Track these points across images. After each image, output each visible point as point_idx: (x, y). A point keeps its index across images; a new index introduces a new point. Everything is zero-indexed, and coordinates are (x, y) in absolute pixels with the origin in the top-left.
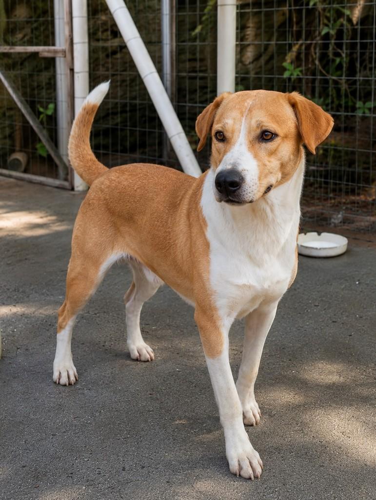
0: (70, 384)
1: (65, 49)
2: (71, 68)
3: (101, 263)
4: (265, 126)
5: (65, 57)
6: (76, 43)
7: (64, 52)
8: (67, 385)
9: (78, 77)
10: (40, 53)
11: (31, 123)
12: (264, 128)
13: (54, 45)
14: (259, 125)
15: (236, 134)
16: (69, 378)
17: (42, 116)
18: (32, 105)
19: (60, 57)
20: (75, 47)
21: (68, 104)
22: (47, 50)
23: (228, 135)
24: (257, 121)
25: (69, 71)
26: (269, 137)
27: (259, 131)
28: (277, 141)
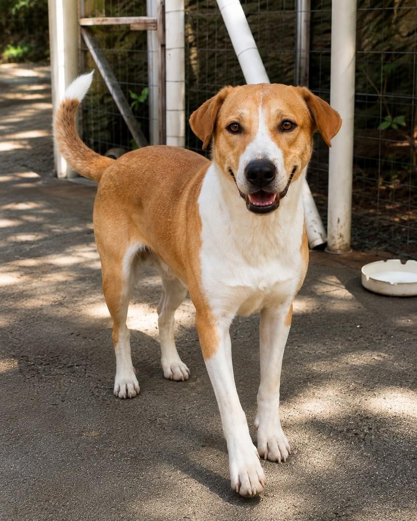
0: (128, 398)
1: (157, 20)
2: (162, 43)
3: (122, 258)
4: (286, 116)
5: (156, 29)
6: (168, 12)
7: (155, 22)
8: (125, 397)
9: (170, 55)
10: (131, 25)
11: (122, 112)
12: (284, 118)
13: (145, 15)
14: (280, 115)
15: (254, 124)
16: (127, 390)
17: (133, 104)
18: (124, 90)
19: (151, 30)
20: (167, 16)
21: (159, 89)
22: (138, 21)
23: (246, 125)
24: (277, 110)
25: (160, 49)
26: (289, 127)
27: (279, 121)
28: (296, 131)
